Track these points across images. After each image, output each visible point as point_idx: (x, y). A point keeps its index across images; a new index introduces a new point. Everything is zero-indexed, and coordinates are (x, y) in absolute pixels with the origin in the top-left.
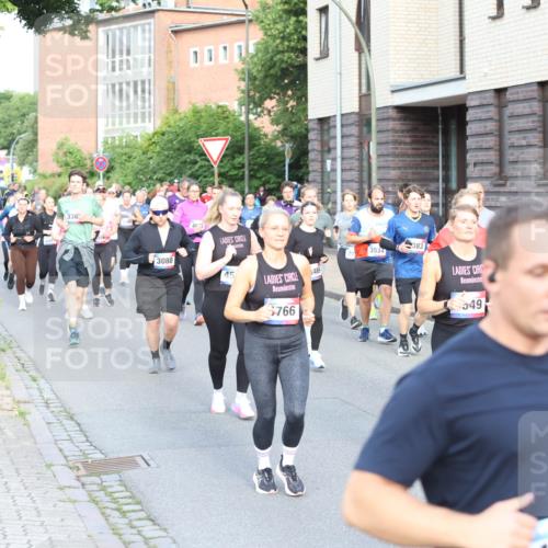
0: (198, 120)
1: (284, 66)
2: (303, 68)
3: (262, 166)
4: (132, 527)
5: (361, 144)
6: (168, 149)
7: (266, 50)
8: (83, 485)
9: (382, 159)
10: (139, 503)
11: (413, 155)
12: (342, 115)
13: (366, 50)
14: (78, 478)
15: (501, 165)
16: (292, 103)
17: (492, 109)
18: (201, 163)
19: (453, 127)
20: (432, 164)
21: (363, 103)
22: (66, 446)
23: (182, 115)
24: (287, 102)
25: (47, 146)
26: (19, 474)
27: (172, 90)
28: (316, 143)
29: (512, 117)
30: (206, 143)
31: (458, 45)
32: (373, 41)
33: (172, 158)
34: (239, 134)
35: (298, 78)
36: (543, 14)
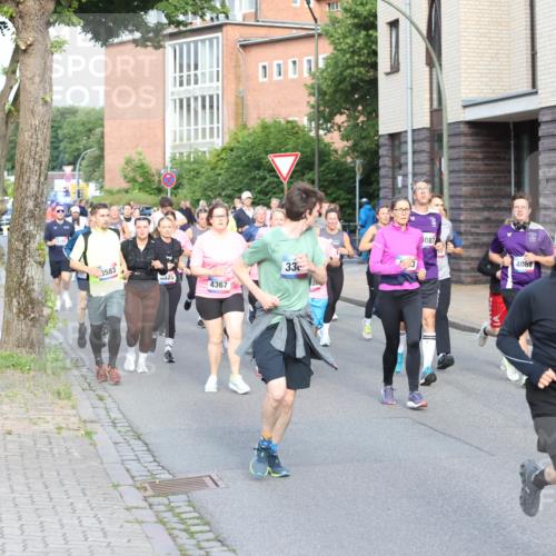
0: (267, 135)
1: (354, 80)
2: (374, 83)
3: (332, 182)
4: (201, 549)
5: (432, 159)
6: (237, 165)
7: (336, 64)
8: (150, 505)
9: (453, 175)
10: (207, 524)
11: (485, 171)
12: (414, 131)
13: (437, 64)
14: (145, 499)
16: (362, 118)
18: (272, 179)
19: (526, 142)
20: (503, 180)
21: (435, 119)
22: (133, 466)
23: (251, 131)
24: (357, 118)
25: (114, 162)
26: (85, 495)
27: (240, 106)
28: (387, 159)
30: (276, 159)
31: (530, 60)
32: (443, 55)
33: (241, 174)
34: (308, 150)
35: (368, 93)
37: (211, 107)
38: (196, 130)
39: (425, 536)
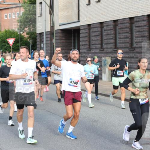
0: (6, 34)
2: (36, 19)
5: (51, 40)
7: (25, 14)
9: (57, 44)
11: (65, 43)
12: (46, 32)
13: (52, 14)
15: (89, 45)
16: (32, 29)
17: (87, 30)
19: (76, 35)
20: (70, 45)
21: (52, 29)
23: (2, 32)
28: (39, 40)
29: (92, 32)
30: (9, 40)
31: (78, 13)
32: (54, 12)
34: (18, 37)
36: (101, 3)
39: (50, 142)
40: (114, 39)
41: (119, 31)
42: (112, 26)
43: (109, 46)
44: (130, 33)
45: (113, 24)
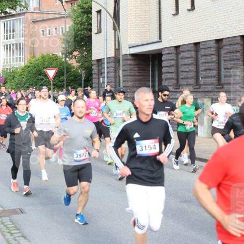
0: (44, 60)
1: (82, 36)
2: (90, 37)
3: (72, 81)
4: (16, 240)
5: (115, 71)
7: (74, 29)
9: (124, 77)
10: (18, 229)
11: (139, 76)
12: (107, 58)
13: (118, 29)
15: (177, 80)
16: (85, 53)
17: (173, 55)
18: (46, 80)
19: (156, 63)
20: (147, 79)
21: (117, 53)
23: (37, 58)
24: (83, 53)
27: (32, 48)
28: (96, 70)
29: (182, 58)
30: (47, 71)
31: (158, 27)
32: (121, 25)
33: (32, 77)
34: (62, 67)
35: (88, 42)
36: (196, 13)
37: (20, 48)
38: (13, 58)
40: (217, 70)
41: (224, 57)
42: (213, 49)
43: (209, 81)
44: (242, 61)
45: (215, 45)
